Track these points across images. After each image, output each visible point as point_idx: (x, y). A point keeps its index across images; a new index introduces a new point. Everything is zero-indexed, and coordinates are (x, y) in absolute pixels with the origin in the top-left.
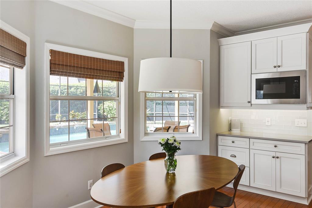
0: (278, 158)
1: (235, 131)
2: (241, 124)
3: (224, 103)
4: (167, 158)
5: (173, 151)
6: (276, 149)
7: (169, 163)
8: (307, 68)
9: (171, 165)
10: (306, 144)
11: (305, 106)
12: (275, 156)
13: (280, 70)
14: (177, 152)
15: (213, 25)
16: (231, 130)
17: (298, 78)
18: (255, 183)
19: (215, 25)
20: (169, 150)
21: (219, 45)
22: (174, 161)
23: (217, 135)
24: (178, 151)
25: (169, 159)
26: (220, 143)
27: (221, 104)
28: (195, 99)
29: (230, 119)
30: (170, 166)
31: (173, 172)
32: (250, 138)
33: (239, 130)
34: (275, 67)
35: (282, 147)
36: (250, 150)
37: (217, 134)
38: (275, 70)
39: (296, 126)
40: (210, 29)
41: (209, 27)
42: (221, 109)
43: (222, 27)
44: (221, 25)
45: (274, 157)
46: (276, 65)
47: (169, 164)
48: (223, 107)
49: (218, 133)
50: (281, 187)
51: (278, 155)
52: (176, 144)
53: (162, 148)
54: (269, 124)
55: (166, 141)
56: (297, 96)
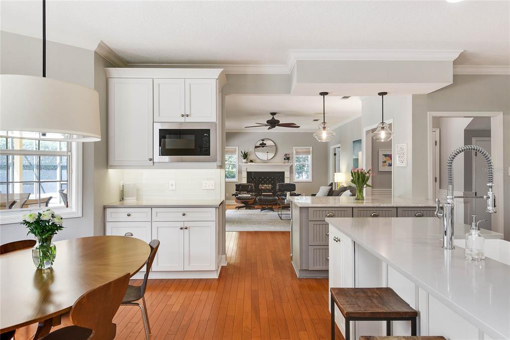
0: (186, 229)
1: (129, 201)
2: (138, 190)
3: (114, 161)
4: (38, 245)
5: (50, 233)
6: (184, 218)
7: (41, 253)
8: (217, 121)
9: (45, 256)
10: (216, 208)
11: (215, 164)
12: (183, 227)
13: (188, 120)
14: (56, 233)
15: (99, 45)
16: (123, 199)
17: (208, 131)
18: (159, 265)
19: (102, 45)
20: (43, 232)
21: (106, 76)
22: (51, 249)
23: (105, 208)
24: (59, 232)
25: (41, 246)
26: (108, 218)
27: (111, 163)
28: (69, 154)
29: (122, 185)
30: (43, 259)
31: (49, 266)
32: (151, 207)
33: (135, 198)
34: (183, 116)
35: (192, 214)
36: (153, 223)
37: (104, 206)
38: (182, 120)
39: (203, 188)
40: (94, 50)
41: (94, 47)
42: (110, 170)
43: (111, 51)
44: (110, 49)
45: (181, 229)
46: (184, 114)
47: (41, 255)
48: (113, 167)
49: (105, 204)
50: (189, 264)
51: (187, 224)
52: (56, 221)
53: (28, 230)
54: (174, 188)
55: (37, 217)
56: (207, 152)
